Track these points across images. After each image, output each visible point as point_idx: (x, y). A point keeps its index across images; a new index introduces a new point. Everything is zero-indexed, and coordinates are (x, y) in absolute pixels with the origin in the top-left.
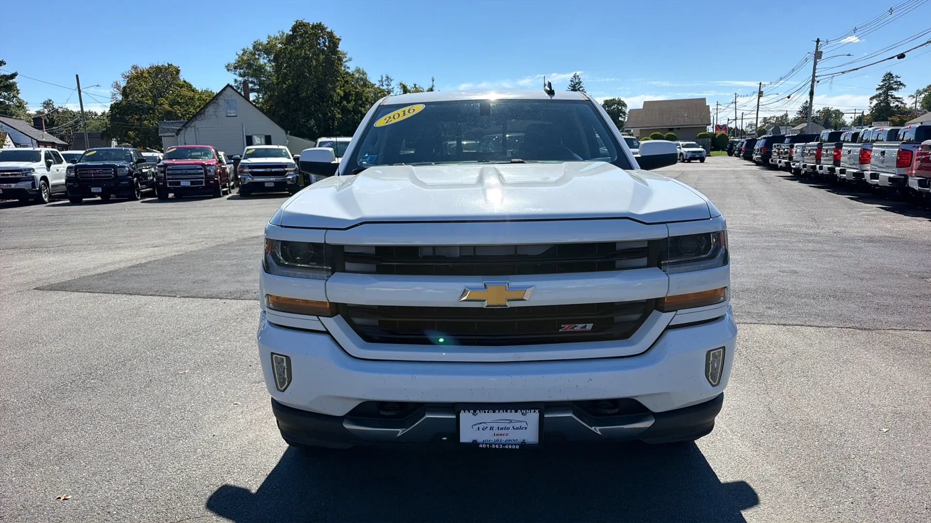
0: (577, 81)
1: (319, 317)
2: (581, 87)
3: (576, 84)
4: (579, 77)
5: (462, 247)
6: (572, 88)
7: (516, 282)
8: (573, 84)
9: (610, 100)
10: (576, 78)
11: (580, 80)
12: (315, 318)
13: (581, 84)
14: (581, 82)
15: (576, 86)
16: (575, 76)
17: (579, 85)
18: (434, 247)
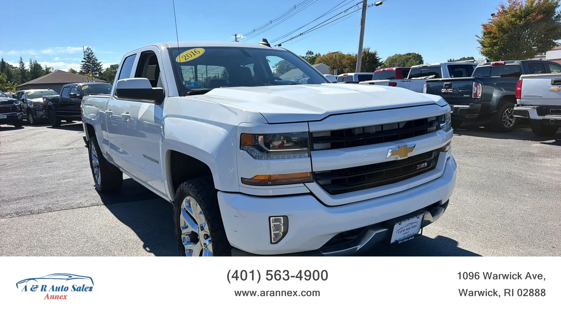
0: (90, 52)
1: (305, 184)
2: (93, 56)
3: (90, 54)
4: (91, 49)
5: (376, 126)
6: (87, 56)
7: (409, 143)
8: (87, 54)
9: (114, 65)
10: (89, 50)
11: (92, 51)
12: (302, 185)
13: (93, 54)
14: (93, 53)
15: (90, 55)
16: (88, 49)
17: (92, 55)
18: (364, 128)
